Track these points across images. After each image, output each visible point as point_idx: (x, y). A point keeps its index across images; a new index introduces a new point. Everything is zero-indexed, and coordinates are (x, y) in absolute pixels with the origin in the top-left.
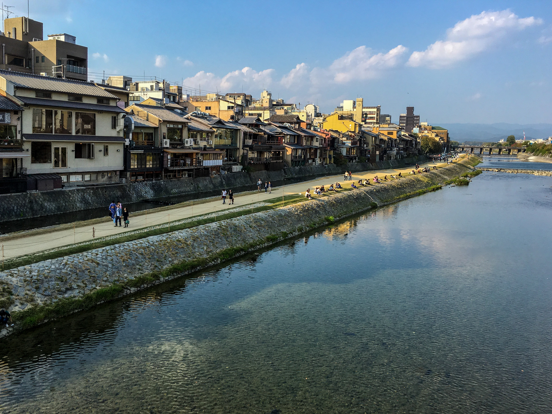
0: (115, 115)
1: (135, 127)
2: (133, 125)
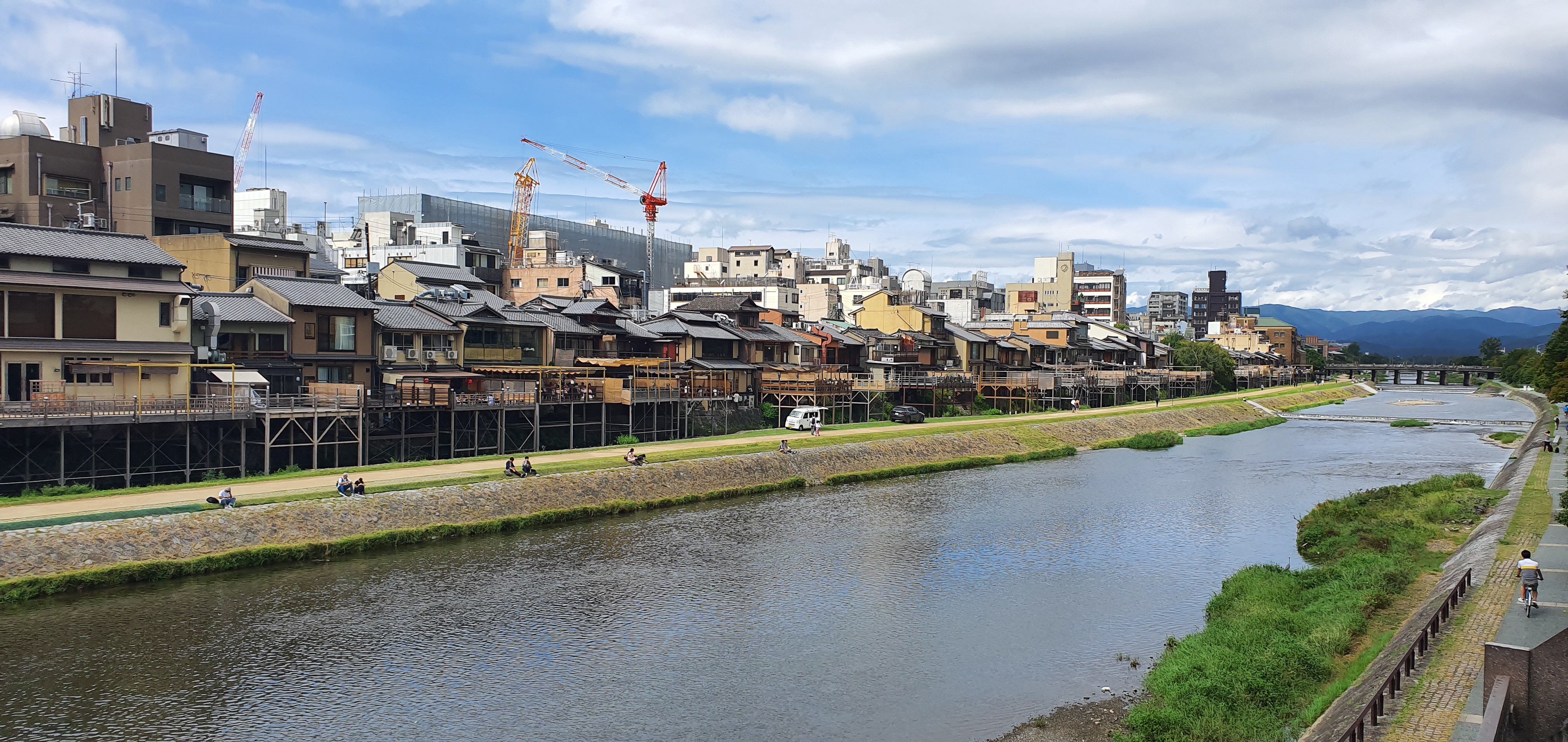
0: (163, 300)
1: (224, 322)
2: (217, 319)
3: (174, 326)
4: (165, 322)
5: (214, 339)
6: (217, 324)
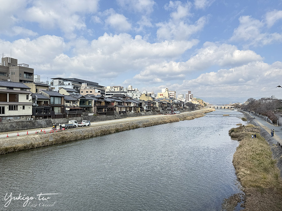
0: (28, 95)
1: (38, 99)
2: (37, 98)
3: (29, 99)
4: (27, 98)
5: (36, 102)
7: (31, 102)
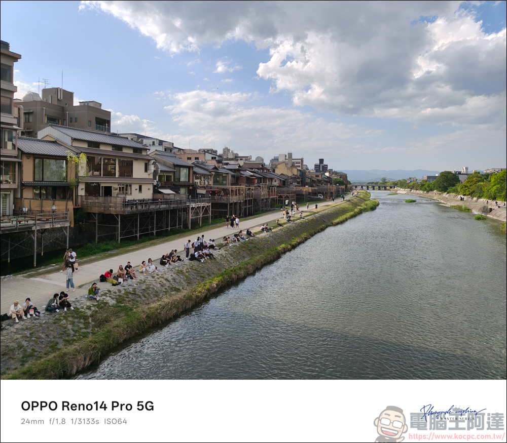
0: (146, 162)
1: (161, 171)
2: (159, 170)
3: (149, 172)
4: (146, 170)
5: (157, 177)
6: (159, 172)
7: (151, 177)
